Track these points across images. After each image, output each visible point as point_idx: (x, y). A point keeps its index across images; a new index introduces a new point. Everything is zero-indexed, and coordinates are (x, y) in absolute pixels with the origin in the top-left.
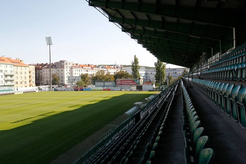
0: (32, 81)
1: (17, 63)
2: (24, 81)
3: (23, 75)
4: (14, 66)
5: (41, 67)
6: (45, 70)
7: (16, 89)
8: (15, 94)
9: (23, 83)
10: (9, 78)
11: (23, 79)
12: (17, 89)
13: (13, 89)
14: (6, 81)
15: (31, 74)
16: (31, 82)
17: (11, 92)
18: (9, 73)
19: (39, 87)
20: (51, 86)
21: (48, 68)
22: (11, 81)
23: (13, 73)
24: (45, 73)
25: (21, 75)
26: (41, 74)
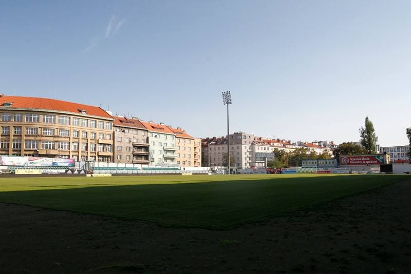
0: (197, 161)
1: (179, 134)
2: (188, 160)
3: (187, 152)
4: (176, 137)
5: (205, 143)
6: (213, 147)
7: (182, 169)
9: (187, 163)
10: (169, 155)
12: (184, 168)
13: (179, 168)
14: (166, 159)
15: (197, 150)
16: (197, 163)
17: (178, 172)
18: (169, 147)
19: (212, 169)
20: (228, 167)
21: (216, 144)
22: (172, 159)
23: (174, 148)
24: (213, 151)
25: (184, 152)
26: (206, 155)
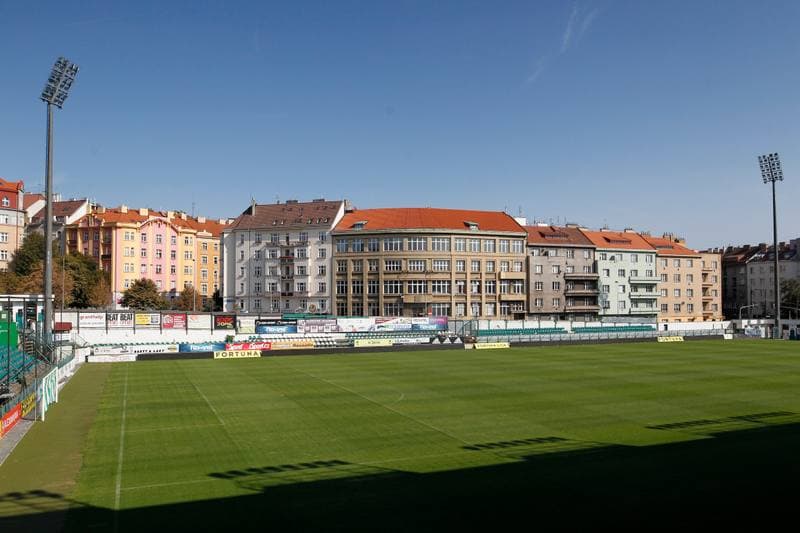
0: (711, 303)
1: (667, 248)
2: (687, 302)
3: (684, 285)
4: (657, 256)
5: (740, 257)
6: (756, 266)
7: (661, 328)
8: (661, 340)
9: (684, 308)
10: (642, 292)
11: (684, 297)
12: (666, 326)
13: (654, 326)
14: (635, 302)
15: (710, 279)
16: (710, 307)
17: (649, 334)
18: (642, 277)
19: (735, 325)
20: (777, 322)
21: (766, 258)
22: (650, 301)
23: (654, 278)
24: (756, 275)
25: (678, 285)
26: (743, 282)
